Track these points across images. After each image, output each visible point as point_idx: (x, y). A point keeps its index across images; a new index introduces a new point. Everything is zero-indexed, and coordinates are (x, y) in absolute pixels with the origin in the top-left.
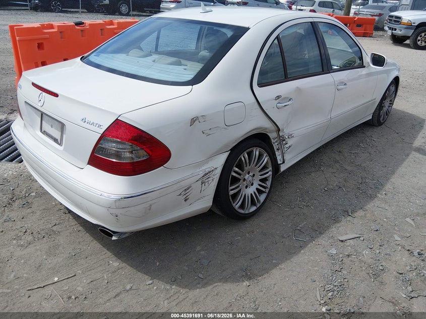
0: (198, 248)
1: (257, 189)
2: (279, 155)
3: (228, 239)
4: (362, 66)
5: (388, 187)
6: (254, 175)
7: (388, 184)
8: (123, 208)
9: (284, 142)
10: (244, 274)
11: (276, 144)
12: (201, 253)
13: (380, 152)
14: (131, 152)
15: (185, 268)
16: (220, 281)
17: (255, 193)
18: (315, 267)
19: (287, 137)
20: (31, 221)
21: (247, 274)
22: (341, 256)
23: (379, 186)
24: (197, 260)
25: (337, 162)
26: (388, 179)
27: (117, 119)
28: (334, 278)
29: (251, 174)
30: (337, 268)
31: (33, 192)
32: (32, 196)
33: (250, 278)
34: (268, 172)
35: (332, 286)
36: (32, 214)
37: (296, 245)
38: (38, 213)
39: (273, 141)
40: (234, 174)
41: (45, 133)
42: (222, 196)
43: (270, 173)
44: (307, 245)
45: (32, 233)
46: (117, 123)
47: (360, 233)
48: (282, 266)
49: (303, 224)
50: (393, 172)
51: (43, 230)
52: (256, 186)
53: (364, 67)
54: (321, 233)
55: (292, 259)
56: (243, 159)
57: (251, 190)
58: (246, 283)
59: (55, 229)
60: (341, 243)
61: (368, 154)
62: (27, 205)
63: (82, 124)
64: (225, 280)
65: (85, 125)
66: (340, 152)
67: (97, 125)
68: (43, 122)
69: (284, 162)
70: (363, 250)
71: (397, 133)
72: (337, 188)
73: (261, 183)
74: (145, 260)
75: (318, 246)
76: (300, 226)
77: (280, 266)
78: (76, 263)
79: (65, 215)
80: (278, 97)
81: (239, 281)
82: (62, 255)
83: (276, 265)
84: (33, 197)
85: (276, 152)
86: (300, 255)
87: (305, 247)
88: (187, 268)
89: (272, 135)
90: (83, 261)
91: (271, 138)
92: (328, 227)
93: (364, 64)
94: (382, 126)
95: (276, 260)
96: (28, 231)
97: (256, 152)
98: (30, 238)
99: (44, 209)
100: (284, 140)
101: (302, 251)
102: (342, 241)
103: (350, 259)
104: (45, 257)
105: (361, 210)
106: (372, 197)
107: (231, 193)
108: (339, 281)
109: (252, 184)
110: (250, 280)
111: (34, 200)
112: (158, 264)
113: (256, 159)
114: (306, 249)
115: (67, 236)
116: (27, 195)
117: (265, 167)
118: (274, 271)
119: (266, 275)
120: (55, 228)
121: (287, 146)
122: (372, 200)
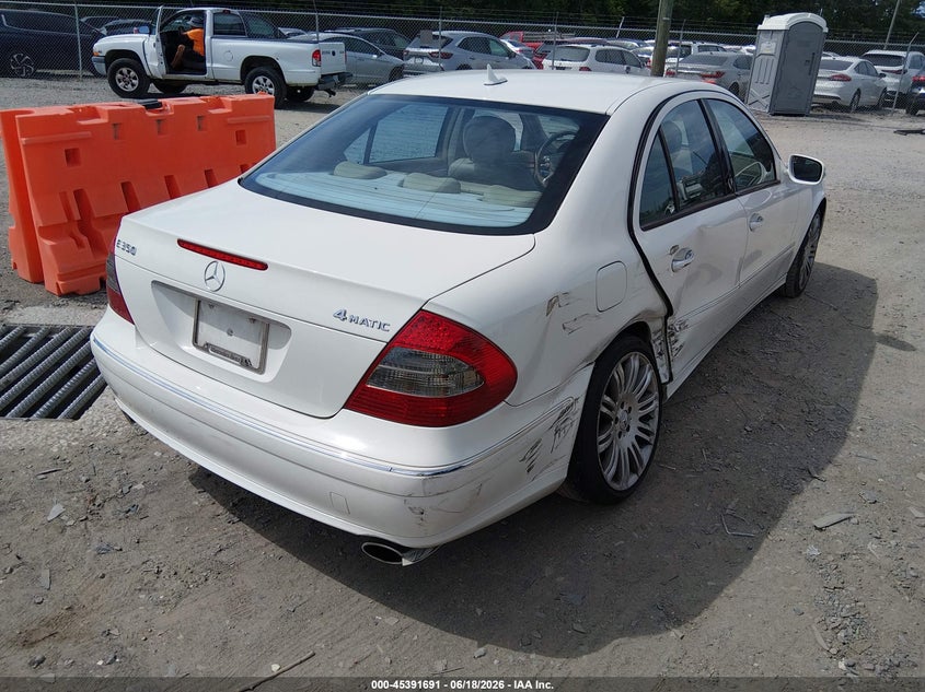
0: (548, 571)
1: (637, 437)
2: (662, 366)
3: (599, 547)
4: (775, 182)
5: (860, 415)
6: (630, 409)
7: (859, 411)
8: (438, 494)
9: (673, 339)
10: (662, 614)
11: (657, 343)
12: (558, 579)
13: (818, 349)
14: (446, 377)
15: (538, 614)
16: (621, 634)
17: (633, 446)
18: (792, 585)
19: (677, 327)
20: (161, 547)
21: (667, 615)
22: (831, 558)
23: (844, 416)
24: (555, 596)
25: (746, 373)
26: (855, 401)
27: (421, 309)
28: (837, 602)
29: (626, 408)
30: (834, 582)
31: (137, 483)
32: (136, 490)
33: (678, 623)
34: (652, 402)
35: (840, 619)
36: (154, 531)
37: (738, 547)
38: (170, 528)
39: (654, 337)
40: (605, 410)
41: (207, 348)
42: (586, 457)
43: (656, 403)
44: (760, 543)
45: (176, 574)
46: (423, 319)
47: (846, 510)
48: (730, 590)
49: (733, 503)
50: (858, 387)
51: (198, 564)
52: (634, 431)
53: (779, 183)
54: (776, 519)
55: (743, 576)
56: (617, 377)
57: (628, 441)
58: (674, 633)
59: (224, 559)
60: (819, 533)
61: (798, 355)
62: (134, 512)
63: (338, 323)
64: (632, 630)
65: (346, 325)
66: (743, 352)
67: (376, 325)
68: (201, 323)
69: (671, 379)
70: (866, 543)
71: (835, 310)
72: (766, 425)
73: (642, 425)
74: (449, 606)
75: (781, 545)
76: (730, 507)
77: (725, 591)
78: (305, 627)
79: (234, 527)
80: (675, 248)
81: (658, 631)
82: (265, 613)
83: (718, 591)
84: (141, 493)
85: (657, 360)
86: (753, 564)
87: (758, 548)
88: (543, 615)
89: (655, 325)
90: (316, 623)
91: (652, 331)
92: (784, 506)
93: (778, 178)
94: (802, 297)
95: (712, 580)
96: (164, 570)
97: (635, 363)
98: (176, 584)
99: (179, 518)
100: (673, 334)
101: (756, 557)
102: (821, 529)
103: (849, 562)
104: (228, 622)
105: (831, 465)
106: (841, 438)
107: (602, 448)
108: (848, 606)
109: (628, 429)
110: (679, 625)
111: (146, 501)
112: (479, 611)
113: (635, 377)
114: (761, 551)
115: (259, 571)
116: (126, 489)
117: (648, 392)
118: (717, 602)
119: (706, 613)
120: (223, 557)
121: (677, 345)
122: (843, 443)
